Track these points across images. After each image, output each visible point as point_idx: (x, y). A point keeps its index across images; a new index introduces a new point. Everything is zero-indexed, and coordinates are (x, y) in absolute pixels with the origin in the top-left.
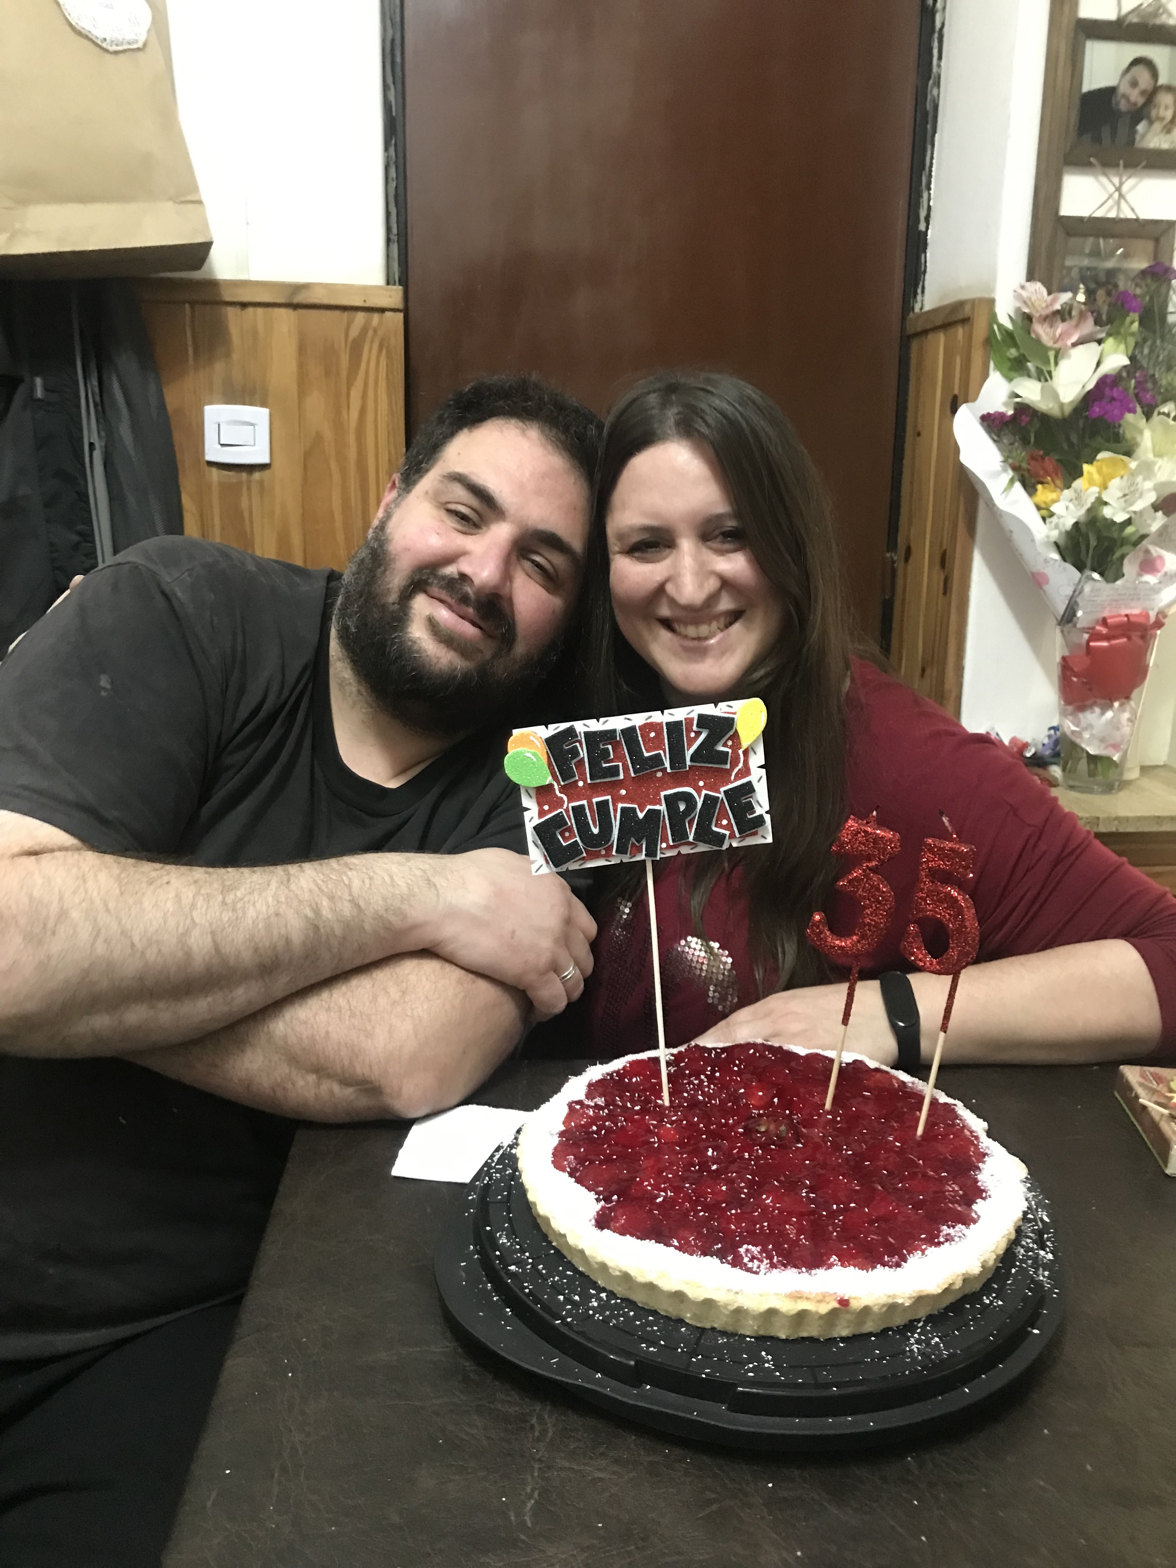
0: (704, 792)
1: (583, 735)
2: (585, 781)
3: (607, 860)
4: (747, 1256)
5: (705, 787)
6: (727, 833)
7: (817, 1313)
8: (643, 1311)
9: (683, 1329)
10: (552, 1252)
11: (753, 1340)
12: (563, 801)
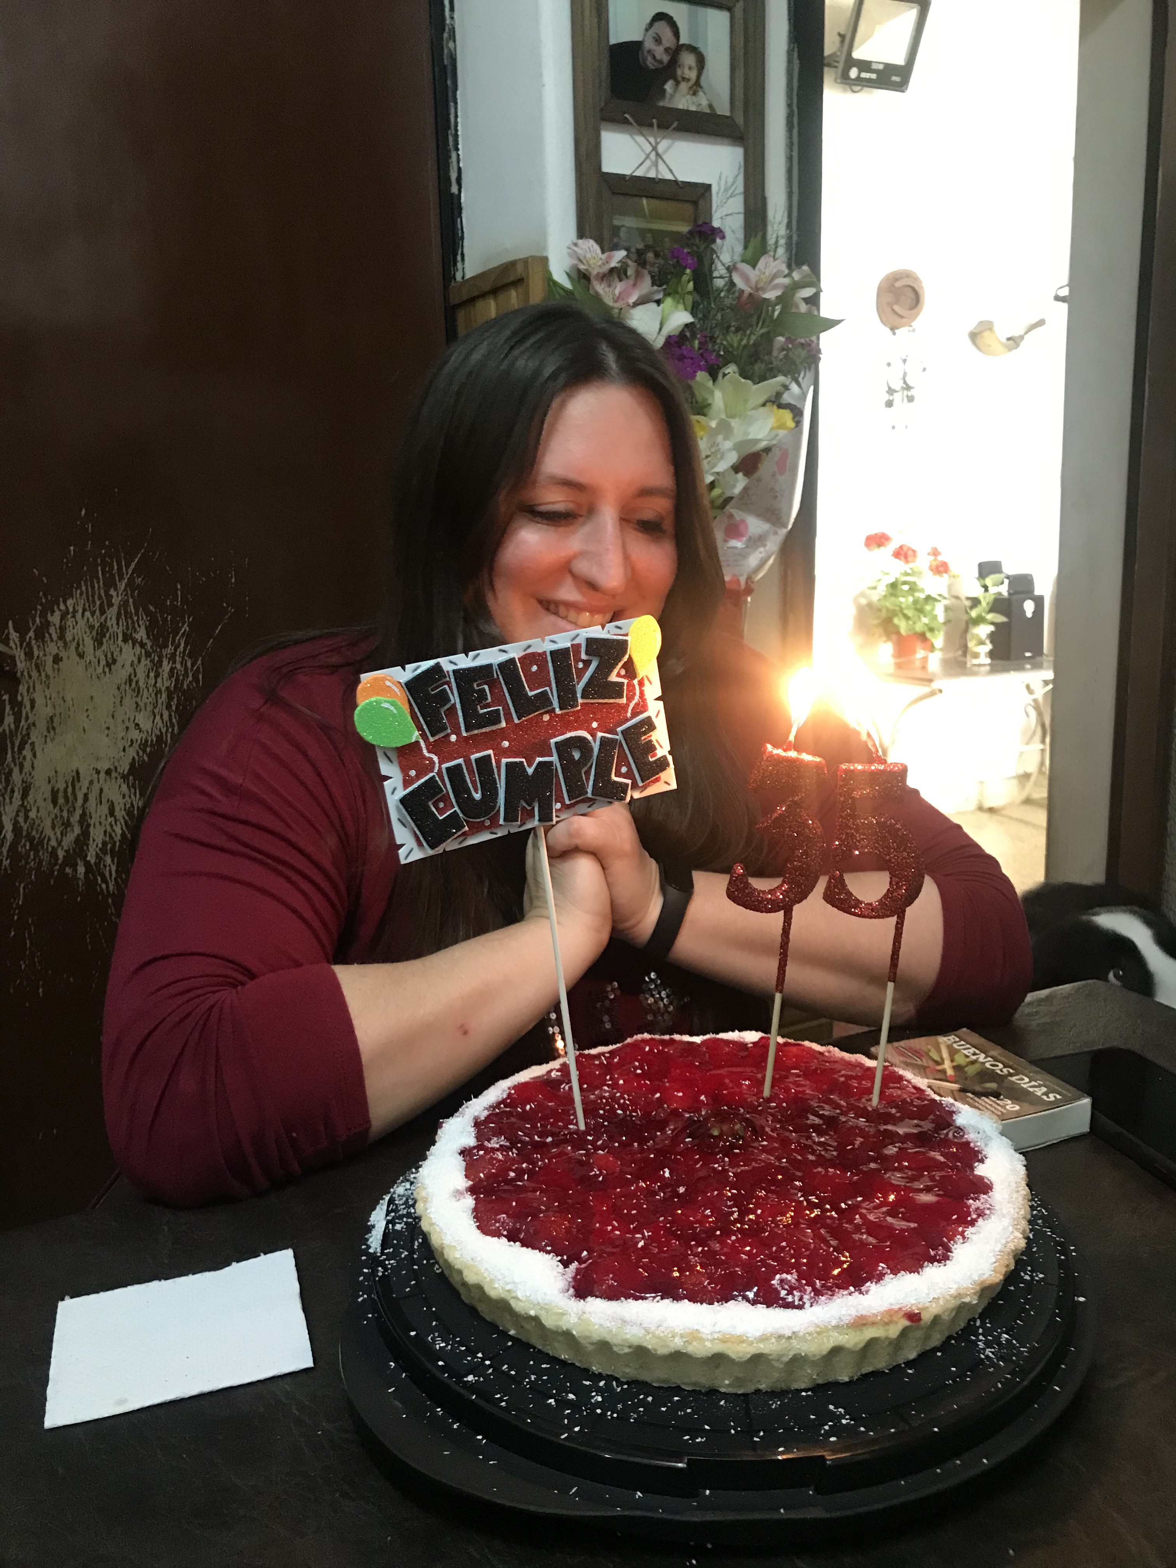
0: (600, 734)
1: (451, 674)
2: (458, 733)
3: (492, 833)
4: (783, 1289)
5: (600, 728)
6: (629, 782)
7: (887, 1338)
8: (665, 1392)
9: (722, 1403)
10: (510, 1343)
11: (810, 1393)
12: (432, 762)
